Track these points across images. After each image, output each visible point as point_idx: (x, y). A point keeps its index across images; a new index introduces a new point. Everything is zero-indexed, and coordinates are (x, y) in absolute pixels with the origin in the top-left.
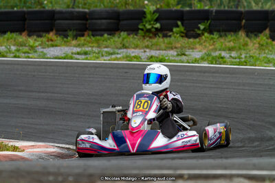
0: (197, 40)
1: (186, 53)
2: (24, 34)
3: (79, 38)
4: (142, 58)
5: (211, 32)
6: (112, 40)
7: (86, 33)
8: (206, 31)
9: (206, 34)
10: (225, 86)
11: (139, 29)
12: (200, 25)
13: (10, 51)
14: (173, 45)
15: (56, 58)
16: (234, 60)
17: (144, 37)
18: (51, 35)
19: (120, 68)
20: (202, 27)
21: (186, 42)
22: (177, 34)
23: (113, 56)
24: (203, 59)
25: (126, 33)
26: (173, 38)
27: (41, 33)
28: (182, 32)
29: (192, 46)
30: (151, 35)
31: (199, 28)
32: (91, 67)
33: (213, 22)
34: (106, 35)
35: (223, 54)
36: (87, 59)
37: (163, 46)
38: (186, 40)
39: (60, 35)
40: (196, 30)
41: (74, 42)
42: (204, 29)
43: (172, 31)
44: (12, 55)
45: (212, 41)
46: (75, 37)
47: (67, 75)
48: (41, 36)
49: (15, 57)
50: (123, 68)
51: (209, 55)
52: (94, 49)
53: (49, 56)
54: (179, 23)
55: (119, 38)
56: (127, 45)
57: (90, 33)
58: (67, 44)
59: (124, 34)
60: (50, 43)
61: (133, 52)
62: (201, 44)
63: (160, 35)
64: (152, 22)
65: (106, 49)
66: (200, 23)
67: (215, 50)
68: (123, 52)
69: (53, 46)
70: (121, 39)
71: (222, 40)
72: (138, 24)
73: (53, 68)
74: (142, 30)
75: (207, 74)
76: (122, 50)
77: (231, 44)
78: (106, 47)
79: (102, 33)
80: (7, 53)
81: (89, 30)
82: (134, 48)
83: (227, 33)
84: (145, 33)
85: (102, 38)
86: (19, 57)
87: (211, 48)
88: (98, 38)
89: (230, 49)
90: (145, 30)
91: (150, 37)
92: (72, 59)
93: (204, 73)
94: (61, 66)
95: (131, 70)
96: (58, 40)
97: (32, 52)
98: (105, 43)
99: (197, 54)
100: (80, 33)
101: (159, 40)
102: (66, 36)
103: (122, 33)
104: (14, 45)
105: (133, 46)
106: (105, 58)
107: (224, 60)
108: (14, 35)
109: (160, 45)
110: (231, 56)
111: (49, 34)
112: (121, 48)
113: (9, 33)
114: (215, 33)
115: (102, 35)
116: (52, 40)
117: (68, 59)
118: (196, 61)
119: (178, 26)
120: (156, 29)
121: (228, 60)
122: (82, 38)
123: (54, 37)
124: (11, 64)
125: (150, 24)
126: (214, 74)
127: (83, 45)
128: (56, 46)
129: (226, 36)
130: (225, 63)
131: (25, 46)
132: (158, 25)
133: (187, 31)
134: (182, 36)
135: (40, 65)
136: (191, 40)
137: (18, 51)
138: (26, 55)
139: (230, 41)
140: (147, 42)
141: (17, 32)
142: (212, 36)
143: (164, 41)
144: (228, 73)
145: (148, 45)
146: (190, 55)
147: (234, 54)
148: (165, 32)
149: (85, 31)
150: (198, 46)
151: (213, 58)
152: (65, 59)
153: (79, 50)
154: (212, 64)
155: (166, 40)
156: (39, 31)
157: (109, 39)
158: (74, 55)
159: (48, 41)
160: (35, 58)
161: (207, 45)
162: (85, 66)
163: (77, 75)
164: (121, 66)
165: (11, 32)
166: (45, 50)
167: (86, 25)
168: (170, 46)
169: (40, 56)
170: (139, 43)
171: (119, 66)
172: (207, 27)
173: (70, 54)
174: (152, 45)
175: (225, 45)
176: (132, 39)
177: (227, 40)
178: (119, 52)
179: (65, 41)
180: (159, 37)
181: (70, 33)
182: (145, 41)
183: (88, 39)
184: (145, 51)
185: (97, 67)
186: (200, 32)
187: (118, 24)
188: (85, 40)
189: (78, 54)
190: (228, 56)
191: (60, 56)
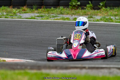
0: (99, 11)
1: (93, 17)
2: (11, 7)
3: (38, 9)
4: (70, 19)
5: (106, 7)
6: (55, 11)
7: (42, 7)
8: (103, 6)
9: (103, 8)
10: (112, 33)
11: (69, 5)
12: (100, 3)
13: (3, 15)
14: (87, 13)
15: (26, 19)
16: (117, 20)
17: (72, 9)
18: (25, 8)
19: (59, 24)
20: (101, 4)
21: (93, 12)
22: (89, 8)
23: (56, 18)
24: (101, 20)
25: (62, 7)
26: (86, 10)
27: (19, 7)
28: (91, 7)
29: (96, 14)
30: (75, 8)
31: (100, 5)
32: (45, 23)
33: (107, 2)
34: (52, 8)
35: (112, 17)
36: (42, 19)
37: (81, 14)
39: (29, 8)
40: (98, 6)
41: (36, 11)
42: (102, 6)
43: (86, 6)
44: (4, 17)
45: (106, 12)
46: (37, 9)
47: (32, 27)
49: (6, 18)
50: (61, 24)
51: (104, 18)
52: (46, 15)
53: (23, 18)
54: (90, 2)
55: (59, 9)
56: (63, 13)
57: (45, 7)
58: (32, 12)
59: (61, 8)
60: (24, 11)
61: (66, 16)
62: (101, 13)
63: (80, 8)
64: (76, 2)
65: (52, 15)
66: (100, 2)
67: (108, 15)
68: (61, 16)
69: (25, 13)
70: (60, 10)
71: (112, 11)
72: (69, 3)
73: (24, 23)
74: (71, 5)
75: (103, 27)
76: (60, 15)
77: (116, 13)
78: (52, 14)
80: (2, 16)
81: (44, 5)
82: (66, 14)
83: (114, 8)
84: (72, 7)
85: (51, 9)
86: (8, 18)
87: (106, 15)
88: (48, 9)
89: (116, 15)
90: (72, 5)
91: (75, 9)
92: (34, 19)
93: (102, 26)
94: (29, 23)
95: (65, 25)
96: (28, 10)
97: (14, 15)
98: (52, 12)
99: (98, 17)
100: (39, 7)
101: (80, 11)
102: (32, 8)
103: (61, 7)
104: (6, 13)
105: (66, 13)
106: (52, 19)
107: (112, 20)
108: (6, 7)
109: (80, 13)
110: (115, 18)
111: (23, 7)
112: (60, 14)
113: (3, 6)
114: (108, 7)
115: (50, 8)
116: (25, 10)
117: (32, 19)
118: (98, 21)
119: (89, 4)
120: (78, 5)
121: (114, 20)
122: (40, 9)
123: (26, 9)
124: (4, 21)
125: (75, 3)
126: (107, 27)
127: (41, 13)
128: (27, 13)
129: (114, 9)
130: (112, 22)
131: (11, 13)
132: (79, 3)
133: (94, 6)
134: (91, 9)
135: (19, 22)
136: (96, 11)
137: (7, 15)
138: (12, 17)
139: (115, 12)
140: (73, 11)
141: (7, 6)
142: (106, 9)
143: (82, 11)
144: (114, 26)
145: (74, 13)
146: (95, 18)
147: (117, 18)
148: (83, 7)
150: (99, 14)
151: (107, 19)
152: (31, 19)
153: (38, 15)
154: (106, 22)
155: (83, 11)
156: (19, 6)
157: (54, 10)
158: (36, 17)
159: (23, 11)
160: (16, 19)
161: (104, 13)
162: (42, 22)
163: (37, 27)
164: (59, 23)
165: (4, 6)
166: (21, 15)
167: (42, 2)
168: (85, 13)
169: (18, 17)
170: (69, 12)
171: (58, 23)
172: (104, 5)
173: (34, 17)
174: (76, 13)
175: (113, 13)
176: (66, 10)
177: (114, 11)
178: (59, 16)
179: (31, 11)
180: (80, 9)
181: (34, 7)
182: (72, 11)
183: (43, 10)
184: (72, 16)
185: (47, 23)
186: (100, 7)
187: (59, 2)
188: (42, 10)
189: (38, 16)
190: (114, 18)
191: (29, 18)
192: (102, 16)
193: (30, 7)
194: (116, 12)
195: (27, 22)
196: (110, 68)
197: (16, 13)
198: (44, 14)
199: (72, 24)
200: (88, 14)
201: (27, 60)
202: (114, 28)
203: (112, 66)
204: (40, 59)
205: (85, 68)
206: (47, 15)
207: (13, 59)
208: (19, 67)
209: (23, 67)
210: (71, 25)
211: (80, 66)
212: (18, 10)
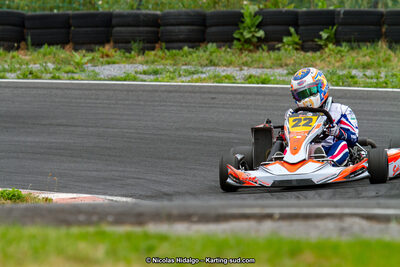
0: (318, 53)
2: (68, 46)
3: (147, 52)
4: (237, 78)
5: (338, 43)
6: (194, 55)
7: (157, 45)
8: (330, 42)
9: (331, 46)
11: (233, 39)
12: (321, 33)
13: (46, 70)
14: (284, 61)
15: (112, 79)
16: (369, 81)
17: (241, 50)
18: (108, 49)
19: (204, 92)
20: (324, 35)
21: (302, 57)
22: (289, 45)
23: (195, 76)
25: (215, 44)
26: (283, 51)
27: (93, 46)
28: (297, 43)
29: (310, 63)
30: (251, 47)
31: (320, 37)
32: (166, 91)
33: (340, 28)
34: (186, 48)
35: (354, 72)
36: (157, 80)
37: (268, 63)
38: (301, 54)
39: (120, 49)
40: (317, 40)
41: (140, 58)
42: (327, 39)
43: (281, 41)
44: (49, 76)
45: (339, 56)
46: (142, 51)
47: (127, 102)
48: (92, 51)
49: (53, 78)
50: (209, 92)
51: (333, 73)
52: (168, 67)
53: (102, 76)
54: (292, 30)
55: (205, 51)
56: (216, 62)
57: (164, 45)
58: (129, 60)
59: (211, 47)
60: (105, 59)
61: (223, 71)
62: (324, 59)
63: (265, 47)
64: (253, 29)
65: (184, 67)
66: (322, 30)
67: (344, 67)
68: (210, 71)
69: (109, 63)
70: (208, 53)
71: (354, 54)
72: (232, 32)
73: (106, 92)
74: (239, 40)
76: (209, 68)
78: (186, 64)
79: (180, 44)
80: (42, 73)
81: (162, 41)
82: (225, 66)
83: (361, 44)
84: (243, 45)
85: (181, 52)
86: (59, 78)
88: (174, 51)
89: (365, 67)
90: (243, 40)
91: (250, 51)
92: (135, 79)
94: (121, 91)
95: (221, 95)
96: (117, 55)
97: (78, 70)
98: (184, 59)
100: (146, 45)
101: (263, 55)
102: (129, 50)
103: (210, 45)
104: (54, 63)
105: (224, 63)
106: (184, 79)
107: (355, 79)
108: (53, 49)
109: (264, 63)
110: (365, 75)
111: (104, 47)
112: (207, 65)
113: (46, 46)
114: (344, 44)
115: (180, 48)
116: (107, 56)
117: (129, 80)
119: (290, 34)
120: (259, 39)
121: (360, 80)
122: (153, 53)
123: (112, 52)
124: (49, 88)
125: (250, 32)
127: (153, 62)
128: (114, 63)
129: (359, 47)
130: (356, 84)
131: (69, 64)
132: (261, 33)
133: (303, 42)
134: (297, 49)
135: (90, 90)
136: (309, 54)
137: (58, 69)
138: (70, 75)
139: (365, 56)
140: (246, 57)
141: (58, 44)
142: (339, 48)
143: (270, 55)
144: (360, 98)
145: (246, 62)
147: (369, 73)
148: (271, 43)
149: (156, 42)
150: (318, 62)
151: (339, 78)
152: (125, 80)
153: (145, 68)
154: (338, 85)
155: (273, 55)
156: (90, 43)
157: (190, 54)
158: (138, 75)
159: (102, 57)
160: (82, 80)
161: (333, 60)
162: (155, 90)
163: (142, 103)
164: (206, 90)
165: (49, 45)
166: (97, 69)
167: (158, 33)
168: (279, 62)
169: (89, 76)
170: (233, 58)
171: (203, 90)
172: (332, 36)
173: (133, 73)
174: (252, 62)
175: (358, 60)
176: (224, 53)
177: (361, 54)
178: (204, 70)
179: (127, 57)
180: (263, 50)
181: (135, 46)
182: (243, 55)
183: (160, 53)
184: (241, 70)
185: (170, 92)
186: (321, 43)
187: (204, 32)
188: (155, 55)
189: (145, 73)
190: (361, 75)
191: (118, 77)
192: (326, 69)
193: (124, 45)
194: (367, 58)
195: (114, 90)
196: (341, 217)
197: (83, 64)
198: (162, 67)
199: (240, 93)
200: (286, 65)
201: (115, 198)
202: (362, 101)
203: (347, 211)
204: (149, 194)
205: (270, 216)
206: (172, 70)
207: (75, 195)
208: (82, 218)
209: (95, 218)
210: (239, 96)
211: (256, 211)
212: (90, 56)
